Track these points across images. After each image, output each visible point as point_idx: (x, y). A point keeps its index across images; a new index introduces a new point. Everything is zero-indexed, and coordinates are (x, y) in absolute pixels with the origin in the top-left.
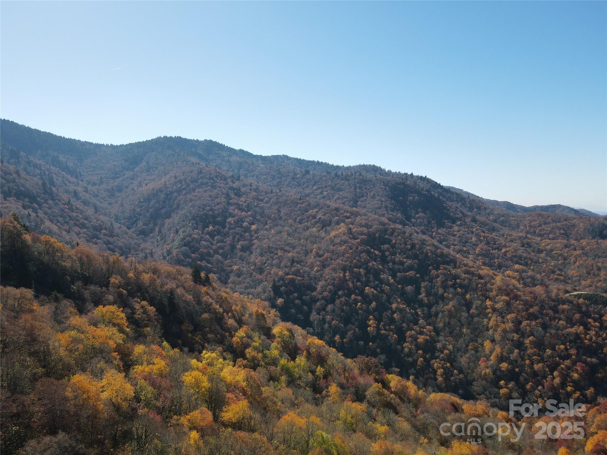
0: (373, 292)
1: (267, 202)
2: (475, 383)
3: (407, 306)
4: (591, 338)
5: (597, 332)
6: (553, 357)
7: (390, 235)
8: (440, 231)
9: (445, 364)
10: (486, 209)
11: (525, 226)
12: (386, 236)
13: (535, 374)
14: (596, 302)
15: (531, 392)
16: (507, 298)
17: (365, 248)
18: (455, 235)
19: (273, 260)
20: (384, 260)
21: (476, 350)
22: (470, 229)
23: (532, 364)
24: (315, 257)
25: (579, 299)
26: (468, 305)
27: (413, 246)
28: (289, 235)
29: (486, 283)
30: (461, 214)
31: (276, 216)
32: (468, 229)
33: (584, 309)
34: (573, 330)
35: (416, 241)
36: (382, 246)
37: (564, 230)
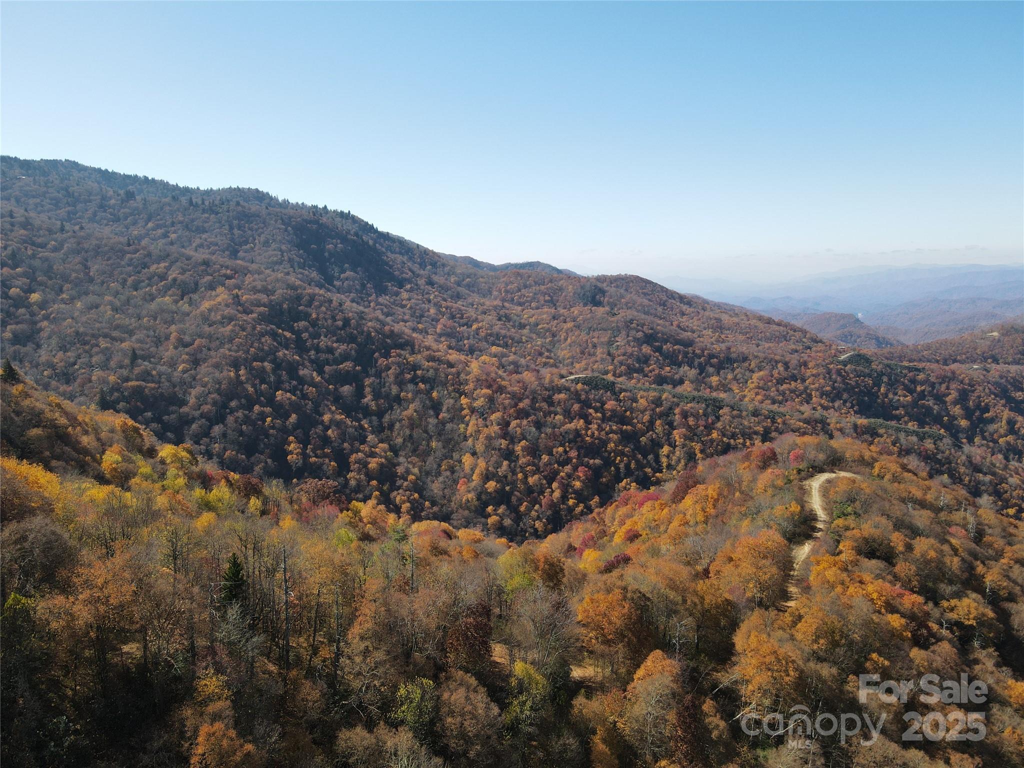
0: (289, 399)
1: (55, 250)
2: (454, 516)
3: (346, 417)
4: (593, 434)
5: (599, 426)
6: (550, 464)
7: (306, 306)
8: (380, 300)
9: (411, 495)
10: (444, 265)
11: (500, 291)
12: (301, 308)
13: (530, 490)
14: (596, 388)
15: (527, 514)
16: (489, 391)
17: (268, 328)
18: (403, 306)
19: (91, 356)
20: (301, 347)
21: (452, 470)
22: (426, 296)
23: (526, 477)
24: (176, 348)
25: (577, 384)
26: (436, 407)
27: (347, 322)
28: (117, 310)
29: (458, 374)
30: (410, 273)
31: (82, 275)
32: (423, 296)
33: (583, 397)
34: (571, 426)
35: (350, 314)
36: (296, 324)
37: (549, 296)
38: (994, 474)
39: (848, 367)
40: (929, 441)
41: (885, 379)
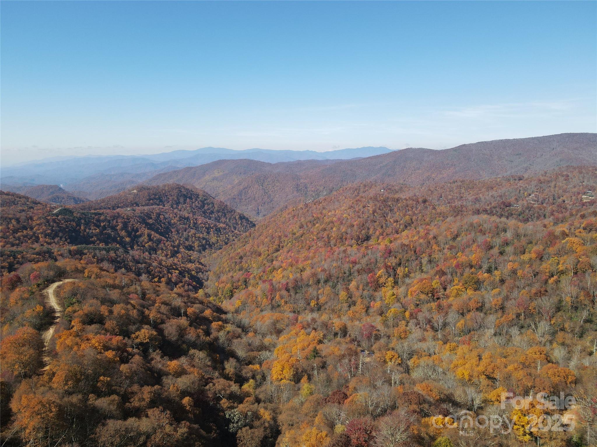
38: (146, 263)
39: (60, 217)
40: (112, 252)
41: (83, 221)
